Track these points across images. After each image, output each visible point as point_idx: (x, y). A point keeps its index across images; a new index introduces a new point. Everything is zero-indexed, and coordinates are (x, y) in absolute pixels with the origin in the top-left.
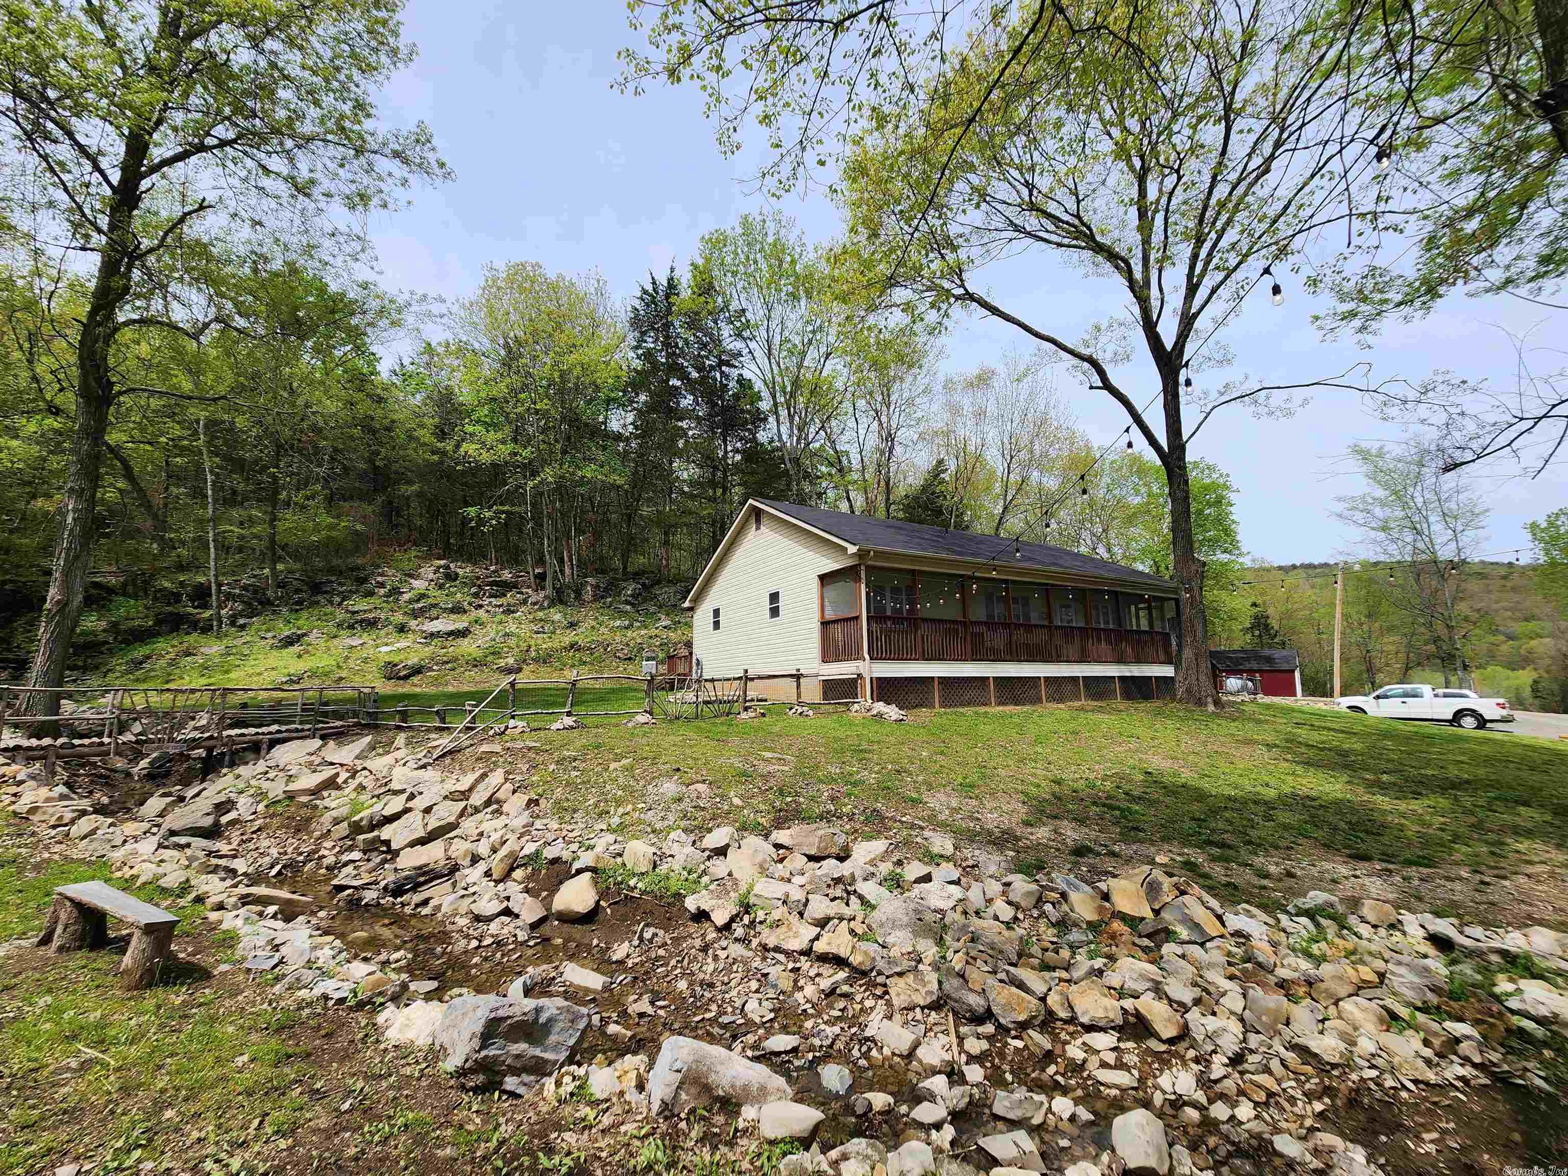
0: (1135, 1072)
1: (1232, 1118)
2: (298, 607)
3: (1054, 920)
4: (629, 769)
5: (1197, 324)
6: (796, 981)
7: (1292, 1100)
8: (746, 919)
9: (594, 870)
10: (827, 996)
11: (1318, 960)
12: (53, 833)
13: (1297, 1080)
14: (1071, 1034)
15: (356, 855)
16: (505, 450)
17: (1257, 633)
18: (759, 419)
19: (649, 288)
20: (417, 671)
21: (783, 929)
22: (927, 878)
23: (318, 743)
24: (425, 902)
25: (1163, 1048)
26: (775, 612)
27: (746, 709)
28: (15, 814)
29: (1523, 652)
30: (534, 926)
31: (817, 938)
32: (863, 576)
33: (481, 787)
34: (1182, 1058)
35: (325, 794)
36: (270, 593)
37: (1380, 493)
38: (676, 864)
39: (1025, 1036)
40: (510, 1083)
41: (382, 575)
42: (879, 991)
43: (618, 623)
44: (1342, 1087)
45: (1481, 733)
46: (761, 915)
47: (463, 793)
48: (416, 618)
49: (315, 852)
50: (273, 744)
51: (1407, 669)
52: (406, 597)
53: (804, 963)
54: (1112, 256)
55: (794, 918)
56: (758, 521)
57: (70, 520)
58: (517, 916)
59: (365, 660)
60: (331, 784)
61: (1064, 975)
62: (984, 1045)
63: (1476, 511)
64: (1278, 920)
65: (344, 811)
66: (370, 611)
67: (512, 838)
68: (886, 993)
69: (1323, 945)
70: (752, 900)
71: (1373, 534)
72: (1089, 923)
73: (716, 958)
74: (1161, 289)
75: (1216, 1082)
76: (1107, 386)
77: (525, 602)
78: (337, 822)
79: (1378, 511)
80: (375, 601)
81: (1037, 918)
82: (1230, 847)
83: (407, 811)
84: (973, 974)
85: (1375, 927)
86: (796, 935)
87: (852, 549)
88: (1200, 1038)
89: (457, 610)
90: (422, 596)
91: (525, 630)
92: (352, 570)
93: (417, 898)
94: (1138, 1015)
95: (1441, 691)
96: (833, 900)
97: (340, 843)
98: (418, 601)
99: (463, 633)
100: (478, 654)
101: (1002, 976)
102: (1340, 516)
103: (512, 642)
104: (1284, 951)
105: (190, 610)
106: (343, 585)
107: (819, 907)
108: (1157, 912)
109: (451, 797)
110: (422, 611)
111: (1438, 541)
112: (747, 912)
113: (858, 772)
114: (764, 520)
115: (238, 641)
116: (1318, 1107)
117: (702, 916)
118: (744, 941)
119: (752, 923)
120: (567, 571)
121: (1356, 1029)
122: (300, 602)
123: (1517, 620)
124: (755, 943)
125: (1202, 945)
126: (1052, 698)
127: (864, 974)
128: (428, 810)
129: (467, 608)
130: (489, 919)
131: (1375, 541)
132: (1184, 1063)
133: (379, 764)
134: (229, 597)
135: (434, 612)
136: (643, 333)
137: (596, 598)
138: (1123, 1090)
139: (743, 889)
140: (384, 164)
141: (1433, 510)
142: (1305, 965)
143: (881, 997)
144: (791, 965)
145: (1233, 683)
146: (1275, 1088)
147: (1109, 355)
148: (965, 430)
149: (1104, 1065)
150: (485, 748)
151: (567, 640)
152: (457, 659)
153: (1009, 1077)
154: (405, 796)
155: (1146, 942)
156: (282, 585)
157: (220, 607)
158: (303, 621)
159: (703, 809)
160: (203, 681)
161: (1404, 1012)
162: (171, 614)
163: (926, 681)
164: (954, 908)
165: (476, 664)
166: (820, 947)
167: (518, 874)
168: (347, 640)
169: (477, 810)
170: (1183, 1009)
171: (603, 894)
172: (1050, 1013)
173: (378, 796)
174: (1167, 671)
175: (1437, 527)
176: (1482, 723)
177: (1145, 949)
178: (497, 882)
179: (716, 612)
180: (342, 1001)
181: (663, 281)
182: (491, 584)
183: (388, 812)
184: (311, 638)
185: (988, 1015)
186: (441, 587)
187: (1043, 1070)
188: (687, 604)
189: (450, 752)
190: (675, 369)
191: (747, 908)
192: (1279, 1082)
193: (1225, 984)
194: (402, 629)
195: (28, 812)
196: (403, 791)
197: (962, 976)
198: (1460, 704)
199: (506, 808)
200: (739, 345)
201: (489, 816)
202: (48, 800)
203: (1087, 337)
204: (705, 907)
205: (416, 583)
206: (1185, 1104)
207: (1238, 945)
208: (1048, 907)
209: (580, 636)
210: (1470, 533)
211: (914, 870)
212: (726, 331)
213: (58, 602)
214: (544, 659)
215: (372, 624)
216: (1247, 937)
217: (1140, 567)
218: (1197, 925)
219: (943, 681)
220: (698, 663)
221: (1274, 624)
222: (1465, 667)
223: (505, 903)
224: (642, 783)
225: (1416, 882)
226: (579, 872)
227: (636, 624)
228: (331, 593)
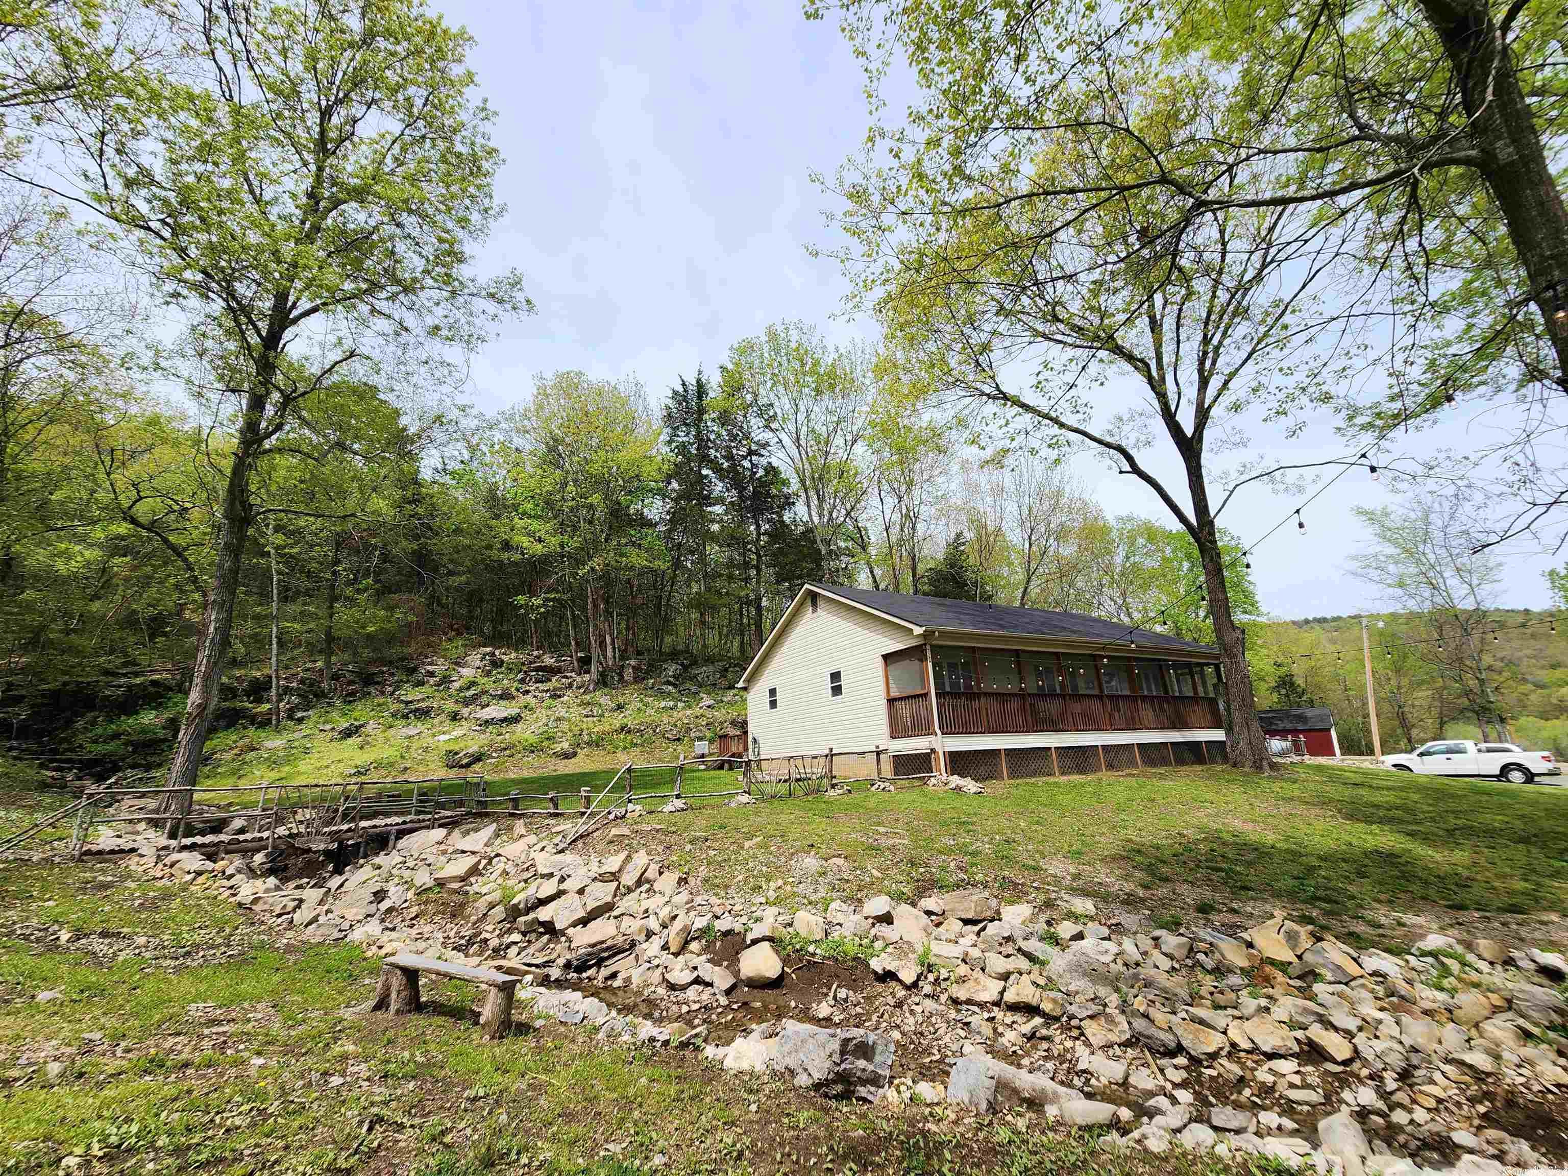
0: (1320, 1091)
1: (1412, 1122)
2: (350, 698)
3: (1209, 967)
4: (763, 846)
5: (1213, 412)
6: (995, 1030)
7: (1459, 1105)
8: (931, 977)
9: (771, 939)
10: (1029, 1039)
11: (1452, 992)
12: (279, 920)
13: (1459, 1088)
14: (1256, 1062)
15: (516, 937)
16: (554, 541)
17: (1283, 691)
18: (788, 502)
19: (680, 389)
20: (478, 758)
21: (971, 983)
22: (1080, 936)
23: (440, 833)
24: (614, 976)
25: (1340, 1069)
26: (837, 691)
27: (833, 786)
28: (240, 905)
29: (1554, 701)
30: (728, 992)
31: (1004, 990)
32: (929, 654)
33: (629, 867)
34: (1357, 1077)
35: (473, 880)
36: (325, 685)
37: (1391, 550)
38: (847, 931)
39: (1215, 1064)
40: (862, 1091)
41: (431, 664)
42: (1075, 1033)
43: (663, 704)
44: (1499, 1090)
45: (1530, 787)
46: (944, 974)
47: (613, 874)
48: (467, 706)
49: (476, 935)
50: (401, 834)
51: (1442, 724)
52: (457, 685)
53: (997, 1013)
54: (1130, 358)
55: (977, 974)
56: (815, 605)
57: (212, 629)
58: (710, 985)
59: (426, 750)
60: (474, 871)
61: (1236, 1013)
62: (1184, 1074)
63: (1490, 565)
64: (1407, 961)
65: (496, 896)
66: (423, 700)
67: (682, 913)
68: (1082, 1034)
69: (1451, 979)
70: (933, 960)
71: (1390, 591)
72: (1242, 969)
73: (912, 1012)
74: (1177, 384)
75: (1391, 1093)
76: (1136, 470)
77: (570, 686)
78: (492, 906)
79: (1392, 568)
80: (426, 690)
81: (1192, 967)
82: (1337, 902)
83: (559, 894)
84: (1154, 1013)
85: (1491, 963)
86: (985, 989)
87: (918, 631)
88: (1370, 1058)
89: (506, 696)
90: (473, 684)
91: (575, 713)
92: (402, 659)
93: (605, 972)
94: (1311, 1043)
95: (1484, 746)
96: (1008, 956)
97: (500, 926)
98: (468, 688)
99: (516, 719)
100: (533, 739)
101: (1184, 1015)
102: (1355, 574)
103: (564, 726)
104: (1418, 986)
105: (247, 704)
106: (393, 675)
107: (998, 964)
108: (1299, 957)
109: (602, 878)
110: (474, 698)
111: (1455, 596)
112: (930, 971)
113: (972, 844)
114: (820, 603)
115: (297, 734)
116: (1482, 1109)
117: (889, 976)
118: (933, 996)
119: (937, 982)
120: (609, 653)
121: (1497, 1045)
122: (353, 694)
123: (1543, 667)
124: (944, 998)
125: (1346, 984)
126: (1111, 766)
127: (1057, 1019)
128: (581, 892)
129: (515, 693)
130: (684, 988)
131: (1392, 598)
132: (1360, 1080)
133: (514, 850)
134: (287, 690)
135: (484, 699)
136: (675, 429)
137: (637, 680)
138: (1313, 1106)
139: (920, 950)
140: (479, 304)
141: (1447, 564)
142: (1441, 996)
143: (1077, 1039)
144: (986, 1015)
145: (1276, 744)
146: (1442, 1095)
147: (1132, 440)
148: (985, 505)
149: (1292, 1086)
150: (614, 831)
151: (617, 724)
152: (514, 746)
153: (1214, 1101)
154: (556, 879)
155: (1298, 983)
156: (335, 677)
157: (280, 700)
158: (361, 711)
159: (847, 881)
160: (274, 775)
161: (1536, 1031)
162: (228, 709)
163: (994, 753)
164: (1115, 961)
165: (532, 749)
166: (1009, 997)
167: (694, 946)
168: (402, 731)
169: (630, 890)
170: (1349, 1035)
171: (786, 961)
172: (1234, 1045)
173: (526, 881)
174: (1218, 735)
175: (1453, 582)
176: (1530, 777)
177: (1299, 989)
178: (676, 955)
179: (773, 692)
180: (666, 1043)
181: (691, 380)
182: (537, 670)
183: (542, 895)
184: (369, 729)
185: (1180, 1049)
186: (488, 674)
187: (1240, 1093)
188: (741, 684)
189: (581, 836)
190: (704, 458)
191: (930, 968)
192: (1445, 1090)
193: (1380, 1015)
194: (455, 717)
195: (252, 903)
196: (551, 875)
197: (1146, 1016)
198: (1506, 758)
199: (657, 886)
200: (767, 436)
201: (644, 895)
202: (267, 891)
203: (1111, 427)
204: (891, 967)
205: (465, 671)
206: (1370, 1112)
207: (1377, 983)
208: (1201, 957)
209: (629, 718)
210: (1487, 587)
211: (1066, 929)
212: (755, 423)
213: (199, 705)
214: (597, 743)
215: (423, 714)
216: (1384, 976)
217: (1158, 629)
218: (1339, 967)
219: (1010, 752)
220: (755, 741)
221: (1300, 681)
222: (1502, 720)
223: (695, 974)
224: (783, 859)
225: (1514, 927)
226: (755, 942)
227: (680, 705)
228: (383, 684)
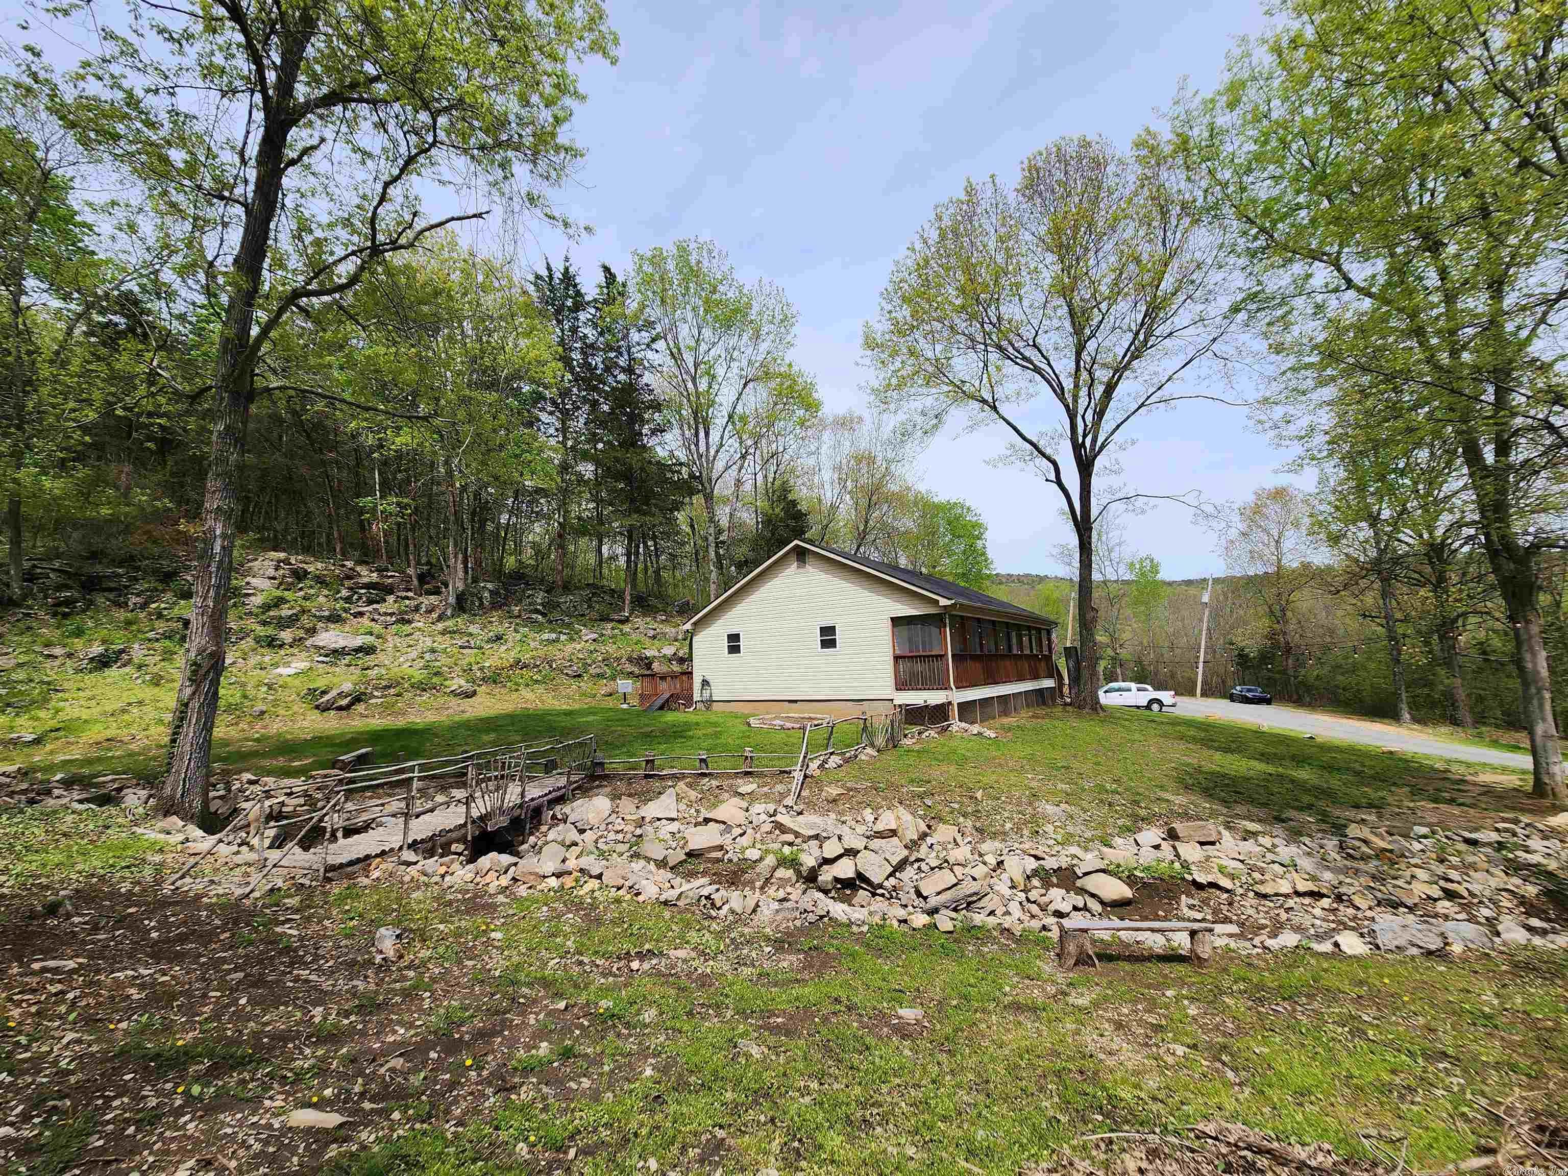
8: (1237, 883)
9: (1102, 871)
20: (354, 697)
23: (604, 801)
26: (828, 644)
27: (905, 736)
32: (949, 623)
35: (726, 847)
43: (546, 636)
46: (1243, 879)
47: (892, 831)
50: (549, 805)
56: (801, 560)
67: (1006, 859)
76: (1058, 480)
77: (417, 609)
78: (773, 870)
86: (1282, 885)
87: (946, 601)
89: (334, 618)
91: (444, 642)
99: (371, 649)
100: (416, 675)
103: (444, 659)
114: (811, 560)
118: (1244, 895)
119: (1241, 884)
120: (460, 574)
124: (1251, 895)
126: (1015, 709)
137: (495, 606)
152: (397, 683)
163: (974, 703)
165: (422, 687)
167: (1035, 883)
179: (733, 638)
181: (557, 266)
182: (360, 586)
183: (829, 855)
184: (135, 656)
186: (291, 588)
191: (1232, 877)
198: (1152, 695)
205: (258, 582)
214: (494, 679)
219: (980, 702)
220: (704, 683)
227: (563, 637)
228: (123, 591)
